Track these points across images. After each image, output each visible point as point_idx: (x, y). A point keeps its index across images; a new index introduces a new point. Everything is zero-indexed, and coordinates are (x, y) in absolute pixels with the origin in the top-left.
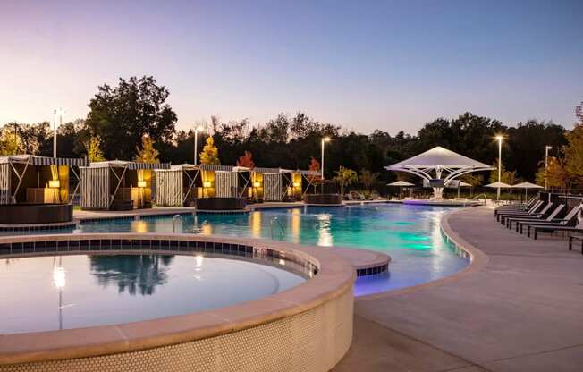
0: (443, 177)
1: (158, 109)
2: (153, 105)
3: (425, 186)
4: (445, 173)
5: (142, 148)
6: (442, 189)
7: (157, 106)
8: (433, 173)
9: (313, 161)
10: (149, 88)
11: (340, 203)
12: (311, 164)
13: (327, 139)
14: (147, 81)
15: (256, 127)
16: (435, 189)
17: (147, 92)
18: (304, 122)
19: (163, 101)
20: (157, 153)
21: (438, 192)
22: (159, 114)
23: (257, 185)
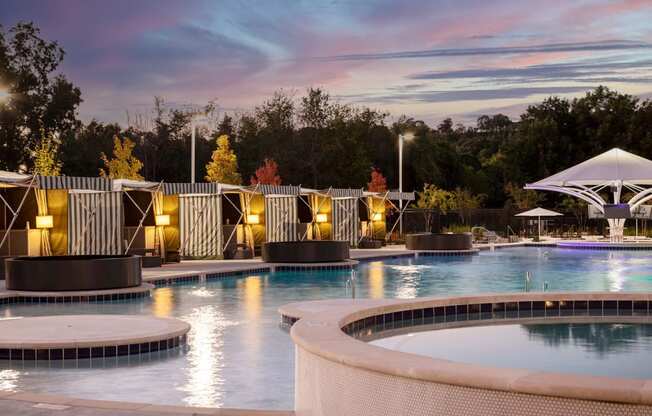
0: (623, 200)
1: (46, 82)
2: (37, 75)
3: (592, 215)
4: (627, 192)
5: (111, 156)
6: (623, 221)
7: (44, 77)
8: (607, 193)
9: (374, 174)
10: (27, 44)
11: (469, 247)
12: (370, 180)
13: (409, 137)
14: (25, 31)
15: (231, 114)
16: (610, 221)
17: (24, 52)
18: (321, 105)
19: (53, 67)
20: (139, 165)
21: (616, 226)
22: (47, 92)
23: (322, 218)
